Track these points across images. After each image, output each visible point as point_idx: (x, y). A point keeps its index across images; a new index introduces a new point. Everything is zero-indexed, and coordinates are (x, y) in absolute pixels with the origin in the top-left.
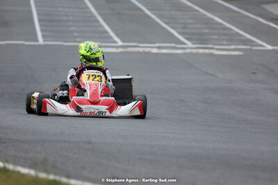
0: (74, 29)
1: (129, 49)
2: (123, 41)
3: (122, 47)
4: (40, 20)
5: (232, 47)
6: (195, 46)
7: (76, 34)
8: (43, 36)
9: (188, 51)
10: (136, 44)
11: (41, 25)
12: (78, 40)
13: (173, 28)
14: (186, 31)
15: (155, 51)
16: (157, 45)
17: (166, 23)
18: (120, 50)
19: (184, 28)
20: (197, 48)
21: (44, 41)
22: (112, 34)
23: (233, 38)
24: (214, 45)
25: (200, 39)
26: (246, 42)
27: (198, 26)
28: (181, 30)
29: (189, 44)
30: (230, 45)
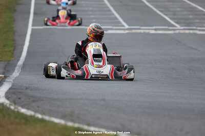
0: (92, 16)
1: (133, 31)
2: (129, 25)
3: (128, 29)
6: (182, 28)
7: (94, 20)
9: (177, 31)
10: (138, 27)
13: (165, 15)
14: (175, 17)
15: (153, 32)
16: (154, 28)
17: (161, 11)
18: (127, 31)
19: (174, 15)
20: (184, 29)
22: (121, 20)
24: (197, 27)
25: (187, 23)
27: (185, 13)
28: (170, 17)
29: (178, 26)
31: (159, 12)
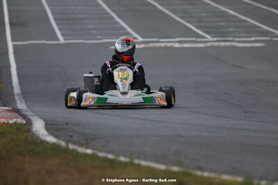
0: (90, 26)
1: (151, 45)
2: (143, 38)
3: (142, 43)
4: (55, 19)
5: (253, 39)
6: (215, 39)
7: (94, 32)
8: (63, 35)
9: (209, 44)
10: (156, 39)
11: (57, 24)
12: (98, 37)
13: (189, 22)
14: (203, 24)
15: (177, 45)
16: (177, 39)
17: (180, 17)
18: (142, 46)
19: (200, 22)
20: (217, 41)
21: (65, 40)
22: (130, 30)
23: (251, 31)
24: (234, 37)
26: (265, 33)
27: (213, 19)
28: (196, 24)
29: (209, 38)
30: (250, 37)
31: (178, 19)
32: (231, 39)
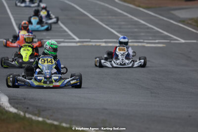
1: (85, 44)
2: (79, 38)
3: (79, 42)
4: (17, 24)
5: (157, 41)
6: (130, 41)
7: (44, 34)
10: (89, 40)
12: (47, 37)
13: (112, 28)
14: (122, 30)
15: (104, 44)
16: (104, 40)
17: (107, 25)
18: (79, 44)
19: (120, 28)
20: (132, 42)
22: (70, 33)
23: (156, 35)
24: (144, 40)
26: (166, 37)
27: (129, 26)
28: (117, 30)
30: (155, 40)
31: (104, 26)
32: (142, 41)
